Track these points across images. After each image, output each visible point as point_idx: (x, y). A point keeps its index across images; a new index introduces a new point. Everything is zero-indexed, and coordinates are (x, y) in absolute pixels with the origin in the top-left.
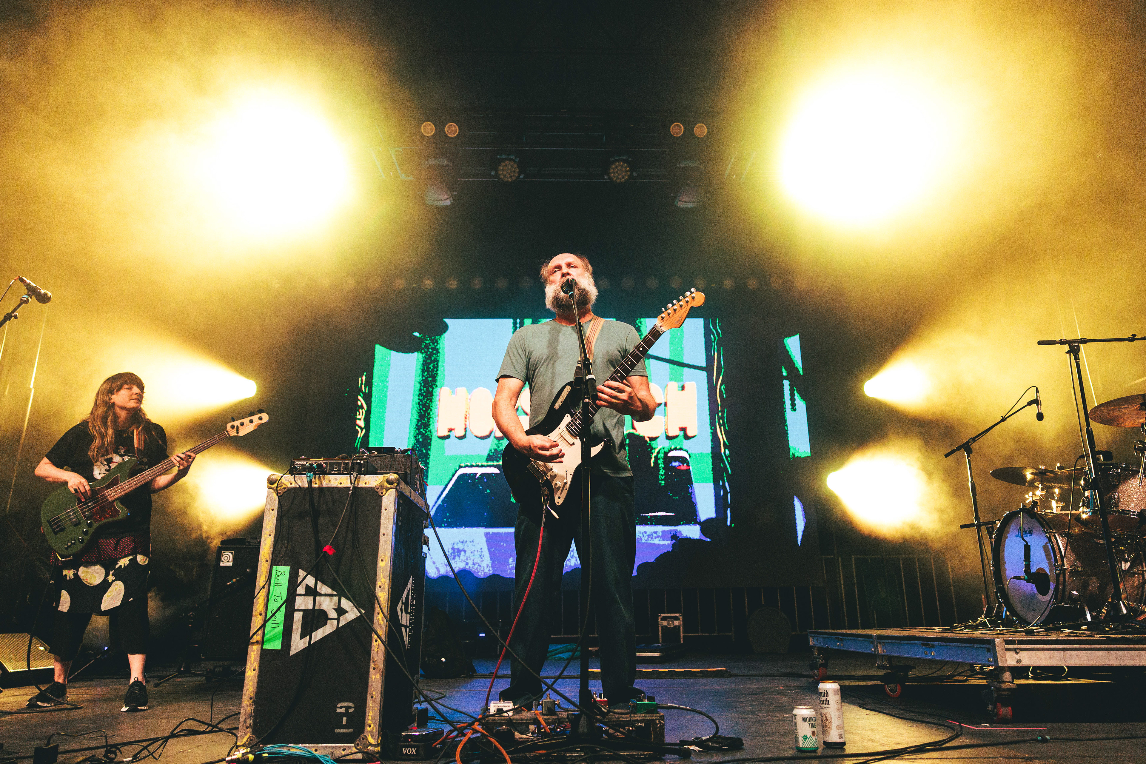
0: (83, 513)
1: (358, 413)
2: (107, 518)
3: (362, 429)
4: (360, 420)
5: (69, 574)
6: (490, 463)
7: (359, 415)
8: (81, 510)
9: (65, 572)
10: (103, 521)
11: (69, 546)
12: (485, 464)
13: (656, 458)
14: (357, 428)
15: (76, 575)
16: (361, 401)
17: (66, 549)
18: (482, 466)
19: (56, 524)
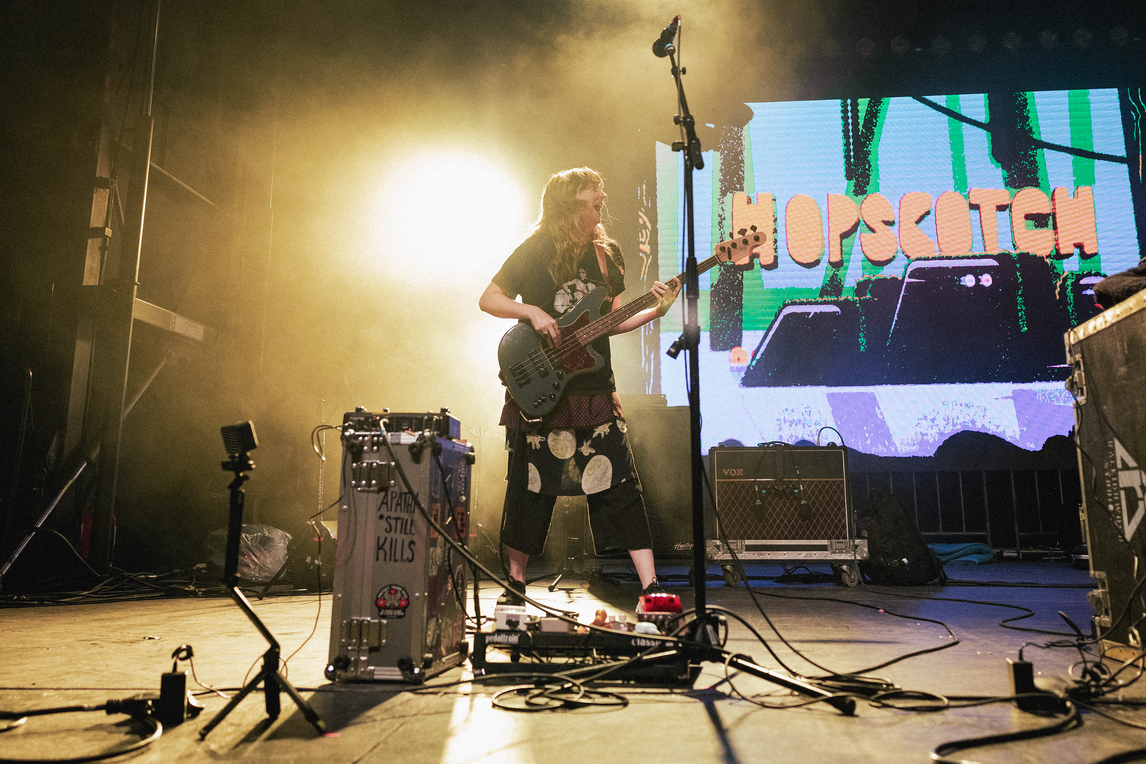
0: (551, 361)
1: (640, 235)
2: (580, 368)
3: (648, 256)
4: (644, 243)
5: (534, 440)
6: (826, 298)
7: (642, 237)
8: (549, 357)
9: (529, 439)
10: (576, 372)
11: (539, 404)
12: (820, 300)
13: (1063, 287)
14: (641, 254)
15: (544, 444)
16: (643, 219)
17: (536, 407)
18: (817, 303)
19: (520, 373)
